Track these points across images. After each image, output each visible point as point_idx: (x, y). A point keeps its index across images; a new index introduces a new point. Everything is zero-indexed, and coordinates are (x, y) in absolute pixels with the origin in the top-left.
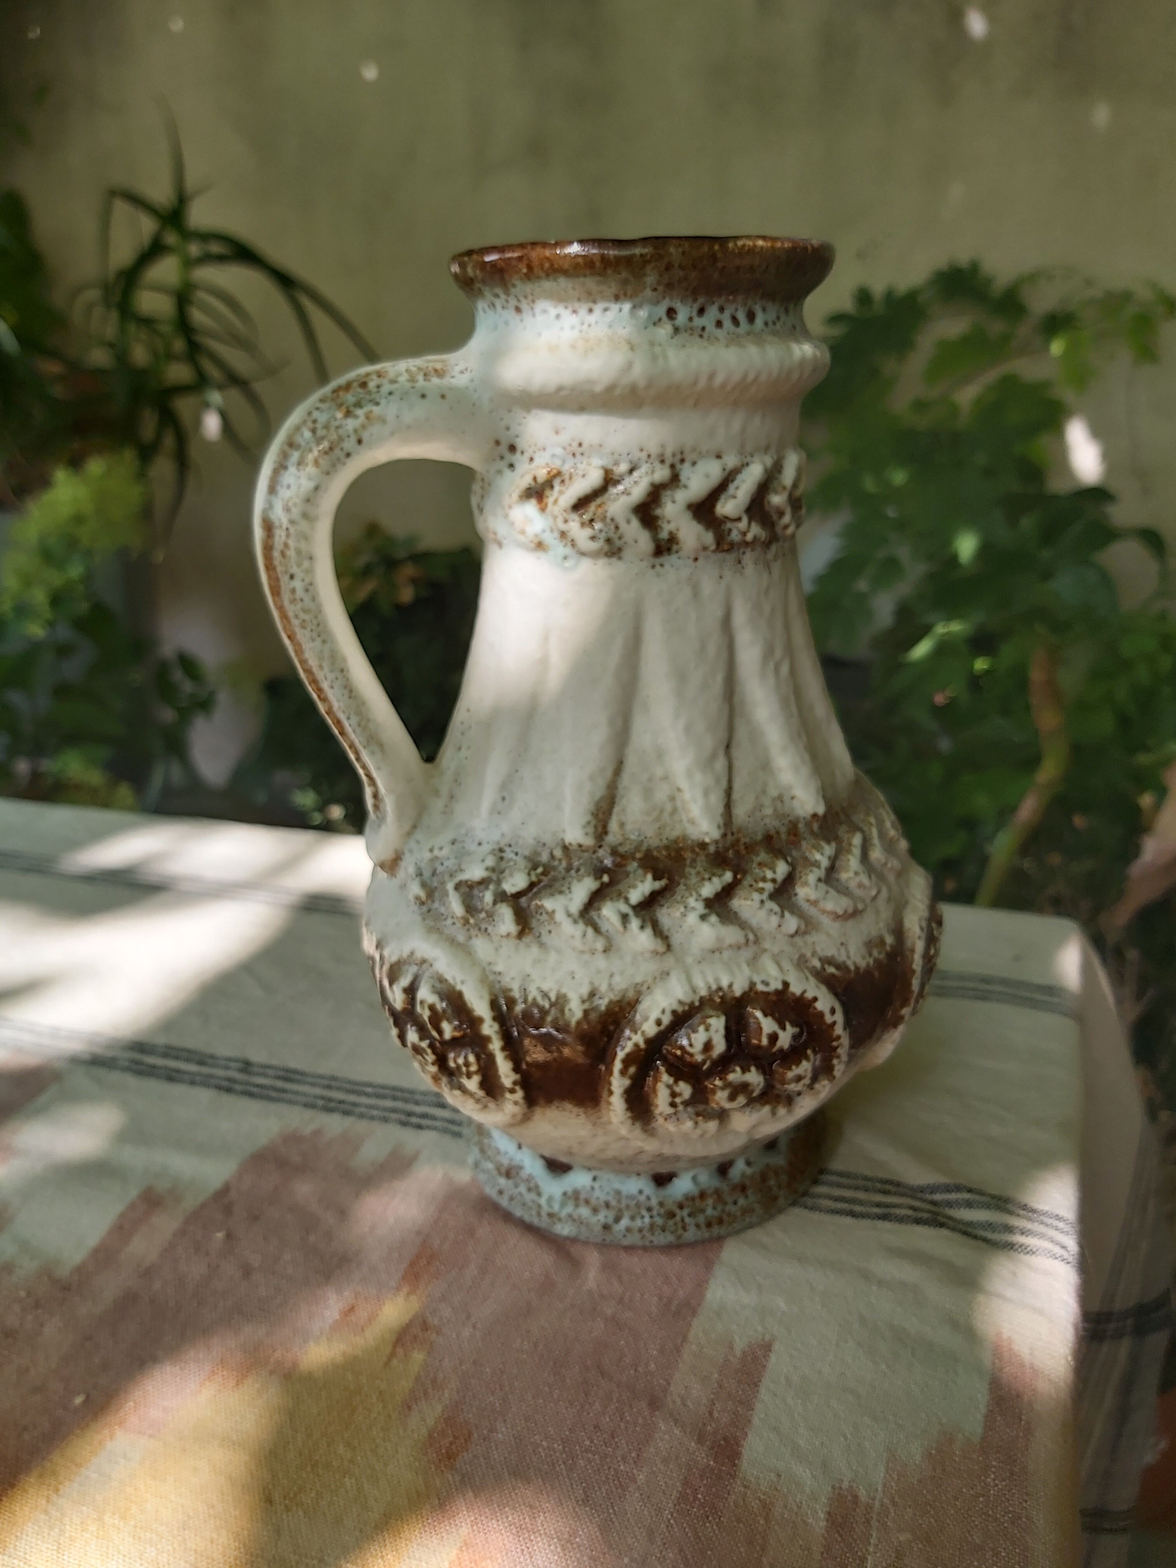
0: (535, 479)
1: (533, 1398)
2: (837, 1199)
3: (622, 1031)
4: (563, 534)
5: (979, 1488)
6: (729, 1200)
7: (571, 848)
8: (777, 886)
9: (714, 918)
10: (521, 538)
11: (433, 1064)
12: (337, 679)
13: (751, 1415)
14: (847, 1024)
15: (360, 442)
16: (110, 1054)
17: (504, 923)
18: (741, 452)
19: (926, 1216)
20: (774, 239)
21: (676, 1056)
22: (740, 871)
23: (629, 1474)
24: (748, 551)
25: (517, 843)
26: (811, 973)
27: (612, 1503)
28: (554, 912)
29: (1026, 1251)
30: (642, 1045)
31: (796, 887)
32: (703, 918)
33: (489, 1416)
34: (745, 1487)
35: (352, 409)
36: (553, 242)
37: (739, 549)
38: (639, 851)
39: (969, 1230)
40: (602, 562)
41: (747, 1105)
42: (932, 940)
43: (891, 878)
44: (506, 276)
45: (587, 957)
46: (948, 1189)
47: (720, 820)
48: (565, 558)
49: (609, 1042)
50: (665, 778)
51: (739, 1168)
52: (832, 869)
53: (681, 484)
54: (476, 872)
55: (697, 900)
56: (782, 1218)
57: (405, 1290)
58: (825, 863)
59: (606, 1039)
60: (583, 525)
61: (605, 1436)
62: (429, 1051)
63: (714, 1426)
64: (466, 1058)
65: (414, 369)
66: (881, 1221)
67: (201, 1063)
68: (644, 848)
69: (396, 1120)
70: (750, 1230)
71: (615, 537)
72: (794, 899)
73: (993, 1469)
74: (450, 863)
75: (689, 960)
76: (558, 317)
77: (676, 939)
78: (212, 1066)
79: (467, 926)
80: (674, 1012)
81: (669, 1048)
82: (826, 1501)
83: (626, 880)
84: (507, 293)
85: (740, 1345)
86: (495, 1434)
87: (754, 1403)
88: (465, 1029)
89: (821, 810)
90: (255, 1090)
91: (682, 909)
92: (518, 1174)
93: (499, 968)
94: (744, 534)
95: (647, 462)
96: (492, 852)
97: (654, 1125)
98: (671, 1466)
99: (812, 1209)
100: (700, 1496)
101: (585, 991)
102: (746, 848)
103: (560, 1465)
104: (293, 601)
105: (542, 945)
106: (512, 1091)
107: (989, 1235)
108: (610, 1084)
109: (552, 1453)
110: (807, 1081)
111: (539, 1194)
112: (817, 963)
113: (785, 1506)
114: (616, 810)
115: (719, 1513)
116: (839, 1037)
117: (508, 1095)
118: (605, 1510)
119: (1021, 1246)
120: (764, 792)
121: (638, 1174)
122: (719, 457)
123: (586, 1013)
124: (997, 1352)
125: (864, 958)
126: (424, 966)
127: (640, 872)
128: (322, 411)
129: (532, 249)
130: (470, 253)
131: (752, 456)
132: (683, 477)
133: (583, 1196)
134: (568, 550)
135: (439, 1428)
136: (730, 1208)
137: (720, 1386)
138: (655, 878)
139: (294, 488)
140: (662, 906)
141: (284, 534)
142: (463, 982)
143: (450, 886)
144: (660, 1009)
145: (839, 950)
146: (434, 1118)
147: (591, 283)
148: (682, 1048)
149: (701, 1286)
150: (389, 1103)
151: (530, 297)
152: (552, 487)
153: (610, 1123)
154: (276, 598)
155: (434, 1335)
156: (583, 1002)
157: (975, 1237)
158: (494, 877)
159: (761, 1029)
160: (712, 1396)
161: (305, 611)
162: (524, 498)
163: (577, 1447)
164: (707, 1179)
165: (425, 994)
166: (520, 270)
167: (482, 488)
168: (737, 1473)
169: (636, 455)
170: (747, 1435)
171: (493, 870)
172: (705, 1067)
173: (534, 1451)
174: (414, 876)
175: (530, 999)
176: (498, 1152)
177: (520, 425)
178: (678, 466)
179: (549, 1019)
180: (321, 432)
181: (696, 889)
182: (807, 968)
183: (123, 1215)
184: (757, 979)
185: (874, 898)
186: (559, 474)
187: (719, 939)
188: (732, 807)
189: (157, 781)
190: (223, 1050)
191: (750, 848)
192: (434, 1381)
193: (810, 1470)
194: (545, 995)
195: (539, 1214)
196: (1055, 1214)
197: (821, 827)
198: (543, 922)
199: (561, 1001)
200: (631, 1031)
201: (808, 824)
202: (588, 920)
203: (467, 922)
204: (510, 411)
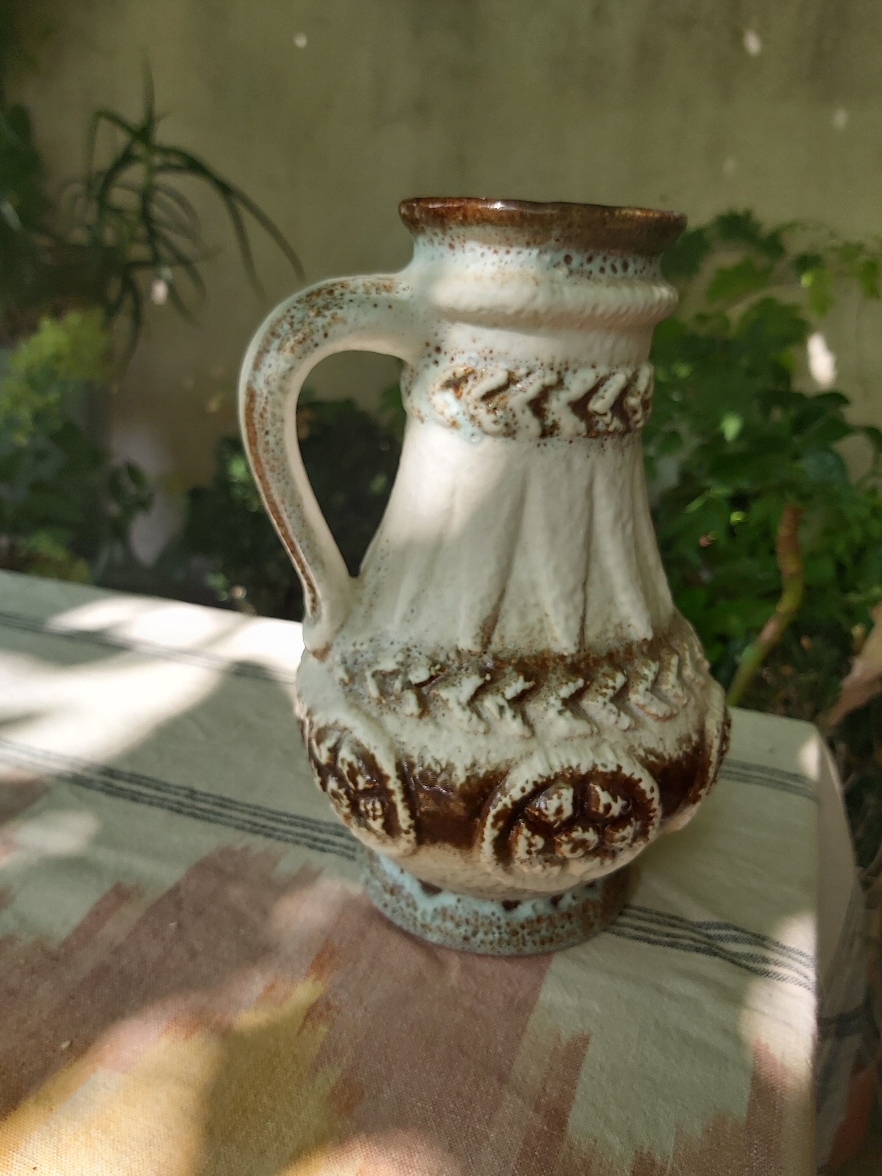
0: (454, 374)
1: (410, 1068)
2: (637, 928)
3: (495, 794)
4: (473, 417)
5: (745, 1160)
6: (559, 924)
7: (462, 652)
8: (616, 692)
9: (568, 714)
10: (441, 417)
11: (347, 807)
12: (294, 512)
13: (574, 1092)
14: (662, 800)
15: (326, 335)
16: (88, 775)
17: (409, 705)
18: (610, 364)
19: (703, 946)
20: (648, 210)
21: (535, 815)
22: (589, 679)
23: (483, 1133)
24: (609, 438)
25: (421, 645)
26: (637, 759)
27: (470, 1154)
28: (447, 700)
29: (778, 978)
30: (510, 806)
31: (630, 694)
32: (560, 712)
33: (377, 1080)
34: (571, 1148)
35: (321, 310)
36: (484, 199)
37: (603, 437)
38: (514, 658)
39: (736, 959)
40: (501, 440)
41: (583, 856)
42: (725, 739)
43: (697, 690)
44: (446, 221)
45: (471, 736)
46: (719, 926)
47: (576, 639)
48: (473, 435)
49: (484, 801)
50: (537, 605)
51: (567, 901)
52: (656, 682)
53: (564, 387)
54: (388, 665)
55: (556, 699)
56: (596, 940)
57: (313, 976)
58: (651, 677)
59: (482, 799)
60: (488, 411)
61: (465, 1101)
62: (345, 797)
63: (546, 1098)
64: (373, 804)
65: (368, 284)
66: (670, 948)
67: (158, 789)
68: (518, 656)
69: (305, 844)
70: (572, 948)
71: (512, 423)
72: (627, 703)
73: (755, 1146)
74: (369, 656)
75: (548, 744)
76: (483, 255)
77: (539, 727)
78: (165, 791)
79: (380, 705)
80: (535, 783)
81: (530, 810)
82: (631, 1163)
83: (503, 680)
84: (444, 233)
85: (565, 1037)
86: (381, 1094)
87: (577, 1083)
88: (375, 783)
89: (650, 636)
90: (198, 812)
91: (545, 705)
92: (400, 892)
93: (404, 739)
94: (608, 425)
95: (540, 369)
96: (402, 651)
97: (512, 866)
98: (515, 1129)
99: (619, 934)
100: (536, 1153)
101: (468, 762)
102: (594, 661)
103: (431, 1122)
104: (266, 451)
105: (437, 725)
106: (407, 832)
107: (751, 964)
108: (483, 833)
109: (425, 1112)
110: (629, 841)
111: (416, 909)
112: (642, 753)
113: (601, 1165)
114: (498, 626)
115: (552, 1168)
116: (655, 810)
117: (403, 835)
118: (465, 1160)
119: (774, 974)
120: (608, 620)
121: (492, 900)
122: (594, 367)
123: (468, 778)
124: (757, 1055)
125: (676, 750)
126: (345, 733)
127: (514, 674)
128: (299, 310)
129: (468, 202)
130: (418, 200)
131: (618, 368)
132: (566, 382)
133: (449, 913)
134: (476, 429)
135: (339, 1087)
136: (559, 930)
137: (551, 1068)
138: (526, 680)
139: (274, 367)
140: (530, 701)
141: (263, 401)
142: (375, 748)
143: (368, 674)
144: (525, 780)
145: (658, 743)
146: (334, 844)
147: (510, 232)
148: (539, 810)
149: (536, 989)
150: (300, 830)
151: (462, 238)
152: (467, 381)
153: (478, 861)
154: (253, 448)
155: (336, 1014)
156: (467, 770)
157: (740, 965)
158: (403, 670)
159: (599, 800)
160: (545, 1076)
161: (276, 459)
162: (444, 387)
163: (444, 1109)
164: (542, 907)
165: (345, 754)
166: (457, 217)
167: (411, 377)
168: (564, 1137)
169: (533, 362)
170: (571, 1107)
171: (402, 664)
172: (555, 826)
173: (411, 1109)
174: (340, 663)
175: (426, 764)
176: (385, 873)
177: (446, 332)
178: (563, 373)
179: (440, 780)
180: (297, 326)
181: (556, 690)
182: (635, 756)
183: (98, 904)
184: (598, 762)
185: (685, 706)
186: (473, 372)
187: (572, 730)
188: (585, 629)
189: (103, 559)
190: (174, 779)
191: (597, 662)
192: (335, 1050)
193: (619, 1137)
194: (437, 762)
195: (415, 925)
196: (799, 951)
197: (649, 649)
198: (439, 707)
199: (449, 767)
200: (502, 794)
201: (640, 646)
202: (473, 708)
203: (380, 702)
204: (439, 322)
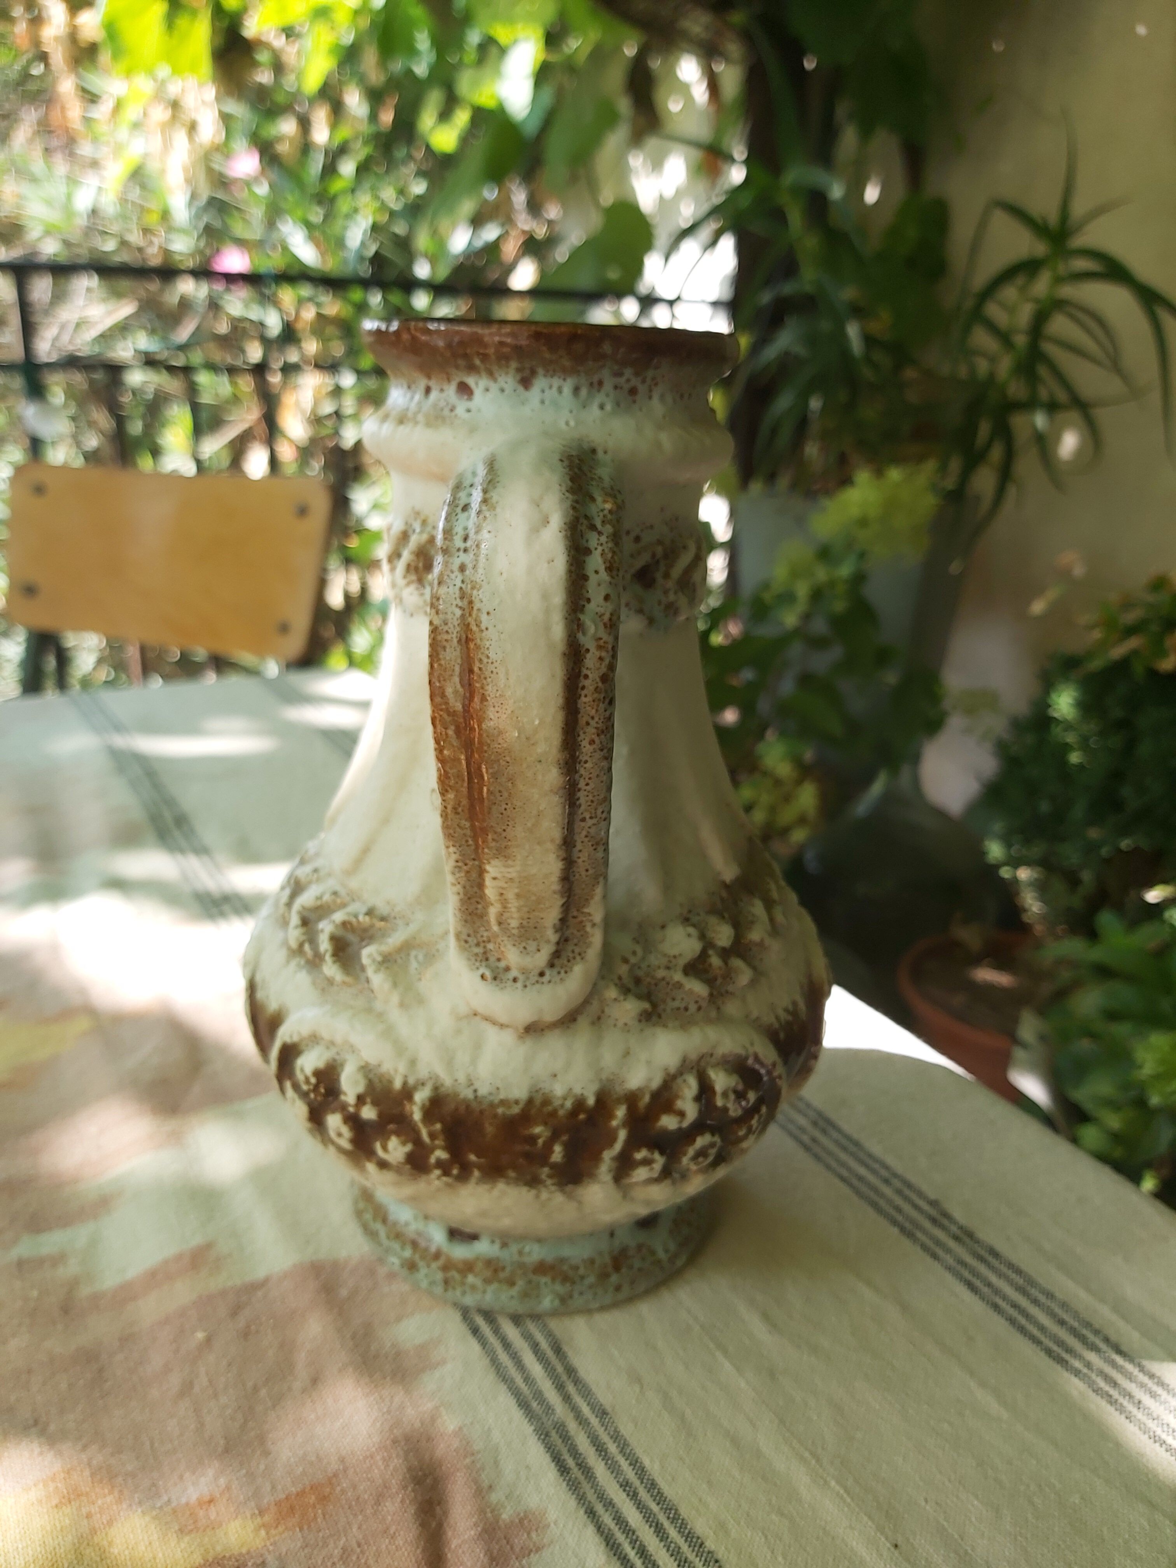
17: (741, 974)
158: (707, 944)
171: (701, 940)
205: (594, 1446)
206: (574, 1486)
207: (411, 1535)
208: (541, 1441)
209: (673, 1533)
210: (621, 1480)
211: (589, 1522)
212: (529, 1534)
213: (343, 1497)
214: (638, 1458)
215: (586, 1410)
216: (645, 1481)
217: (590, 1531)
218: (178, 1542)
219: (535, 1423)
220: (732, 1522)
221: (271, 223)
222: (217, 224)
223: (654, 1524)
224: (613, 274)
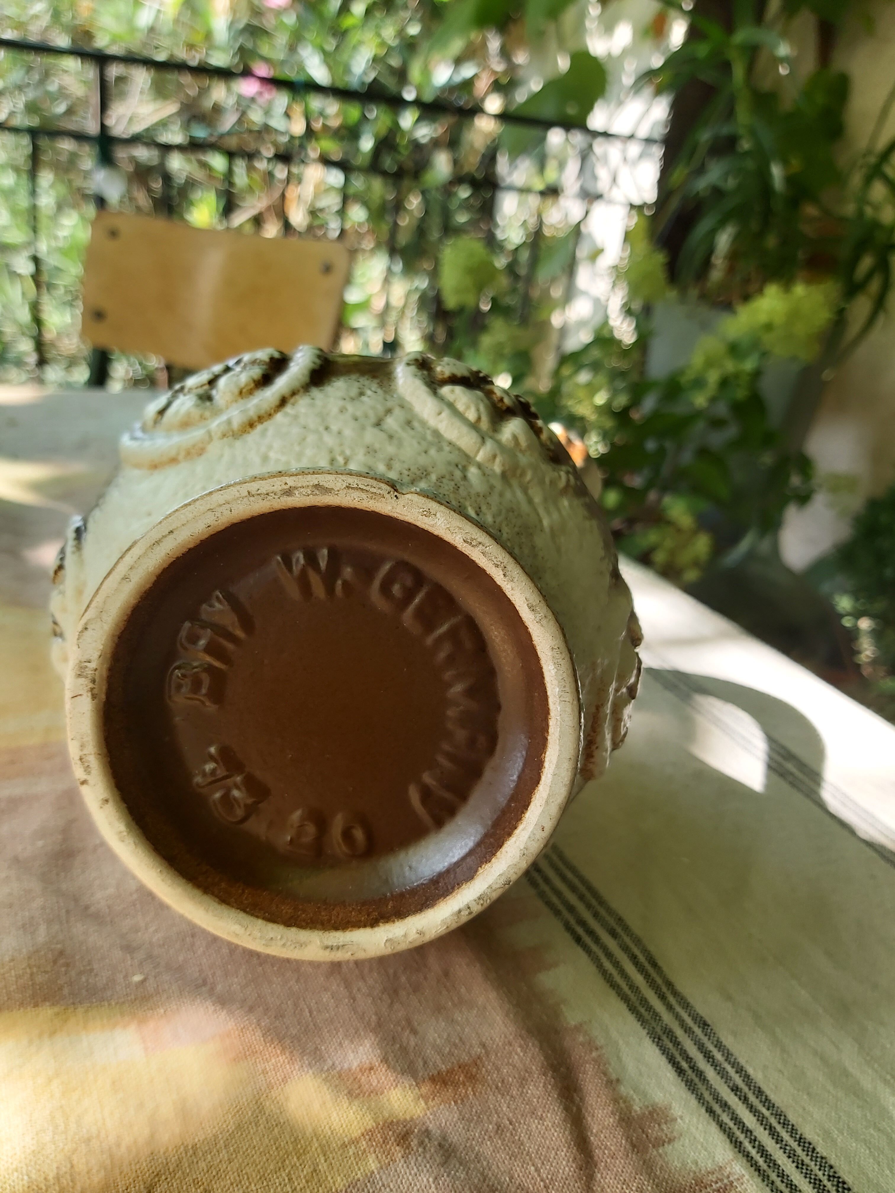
205: (702, 1052)
206: (691, 1086)
207: (558, 1118)
208: (655, 1044)
209: (785, 1135)
210: (731, 1085)
211: (711, 1121)
212: (659, 1125)
213: (489, 1078)
214: (742, 1067)
215: (689, 1021)
216: (752, 1088)
217: (714, 1128)
218: (350, 1104)
219: (647, 1027)
220: (836, 1132)
221: (292, 48)
222: (249, 45)
223: (768, 1127)
224: (571, 110)
